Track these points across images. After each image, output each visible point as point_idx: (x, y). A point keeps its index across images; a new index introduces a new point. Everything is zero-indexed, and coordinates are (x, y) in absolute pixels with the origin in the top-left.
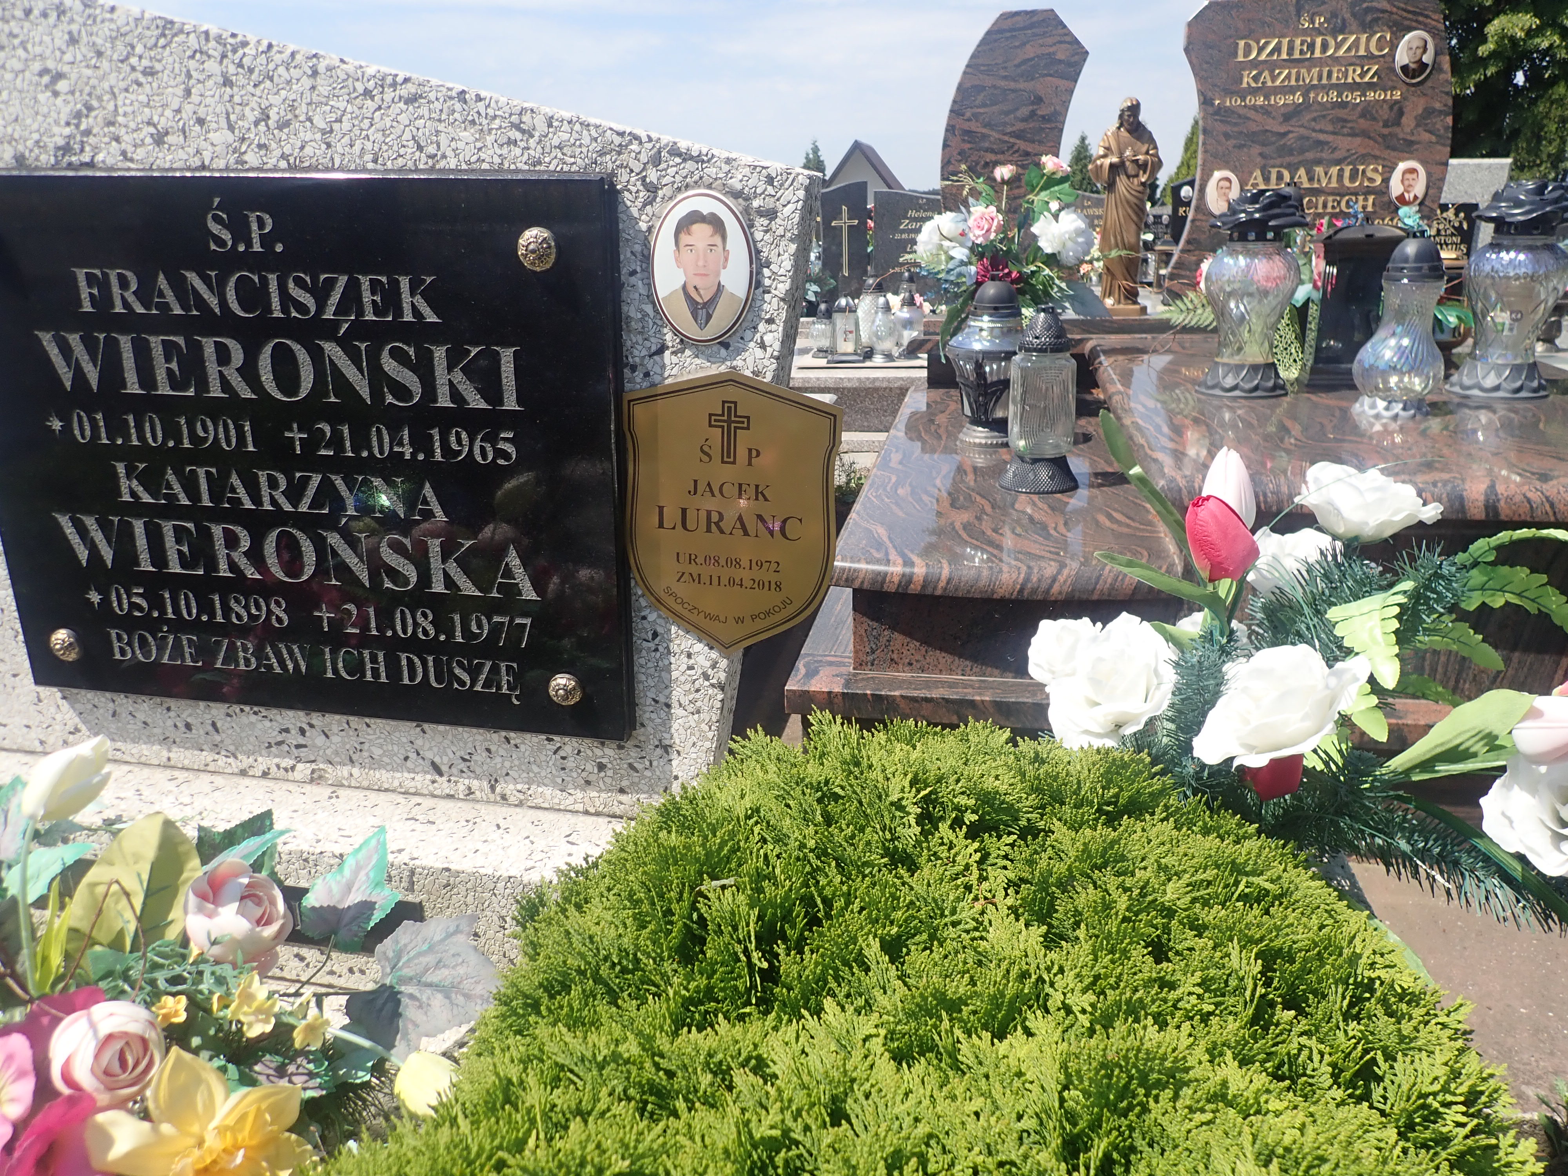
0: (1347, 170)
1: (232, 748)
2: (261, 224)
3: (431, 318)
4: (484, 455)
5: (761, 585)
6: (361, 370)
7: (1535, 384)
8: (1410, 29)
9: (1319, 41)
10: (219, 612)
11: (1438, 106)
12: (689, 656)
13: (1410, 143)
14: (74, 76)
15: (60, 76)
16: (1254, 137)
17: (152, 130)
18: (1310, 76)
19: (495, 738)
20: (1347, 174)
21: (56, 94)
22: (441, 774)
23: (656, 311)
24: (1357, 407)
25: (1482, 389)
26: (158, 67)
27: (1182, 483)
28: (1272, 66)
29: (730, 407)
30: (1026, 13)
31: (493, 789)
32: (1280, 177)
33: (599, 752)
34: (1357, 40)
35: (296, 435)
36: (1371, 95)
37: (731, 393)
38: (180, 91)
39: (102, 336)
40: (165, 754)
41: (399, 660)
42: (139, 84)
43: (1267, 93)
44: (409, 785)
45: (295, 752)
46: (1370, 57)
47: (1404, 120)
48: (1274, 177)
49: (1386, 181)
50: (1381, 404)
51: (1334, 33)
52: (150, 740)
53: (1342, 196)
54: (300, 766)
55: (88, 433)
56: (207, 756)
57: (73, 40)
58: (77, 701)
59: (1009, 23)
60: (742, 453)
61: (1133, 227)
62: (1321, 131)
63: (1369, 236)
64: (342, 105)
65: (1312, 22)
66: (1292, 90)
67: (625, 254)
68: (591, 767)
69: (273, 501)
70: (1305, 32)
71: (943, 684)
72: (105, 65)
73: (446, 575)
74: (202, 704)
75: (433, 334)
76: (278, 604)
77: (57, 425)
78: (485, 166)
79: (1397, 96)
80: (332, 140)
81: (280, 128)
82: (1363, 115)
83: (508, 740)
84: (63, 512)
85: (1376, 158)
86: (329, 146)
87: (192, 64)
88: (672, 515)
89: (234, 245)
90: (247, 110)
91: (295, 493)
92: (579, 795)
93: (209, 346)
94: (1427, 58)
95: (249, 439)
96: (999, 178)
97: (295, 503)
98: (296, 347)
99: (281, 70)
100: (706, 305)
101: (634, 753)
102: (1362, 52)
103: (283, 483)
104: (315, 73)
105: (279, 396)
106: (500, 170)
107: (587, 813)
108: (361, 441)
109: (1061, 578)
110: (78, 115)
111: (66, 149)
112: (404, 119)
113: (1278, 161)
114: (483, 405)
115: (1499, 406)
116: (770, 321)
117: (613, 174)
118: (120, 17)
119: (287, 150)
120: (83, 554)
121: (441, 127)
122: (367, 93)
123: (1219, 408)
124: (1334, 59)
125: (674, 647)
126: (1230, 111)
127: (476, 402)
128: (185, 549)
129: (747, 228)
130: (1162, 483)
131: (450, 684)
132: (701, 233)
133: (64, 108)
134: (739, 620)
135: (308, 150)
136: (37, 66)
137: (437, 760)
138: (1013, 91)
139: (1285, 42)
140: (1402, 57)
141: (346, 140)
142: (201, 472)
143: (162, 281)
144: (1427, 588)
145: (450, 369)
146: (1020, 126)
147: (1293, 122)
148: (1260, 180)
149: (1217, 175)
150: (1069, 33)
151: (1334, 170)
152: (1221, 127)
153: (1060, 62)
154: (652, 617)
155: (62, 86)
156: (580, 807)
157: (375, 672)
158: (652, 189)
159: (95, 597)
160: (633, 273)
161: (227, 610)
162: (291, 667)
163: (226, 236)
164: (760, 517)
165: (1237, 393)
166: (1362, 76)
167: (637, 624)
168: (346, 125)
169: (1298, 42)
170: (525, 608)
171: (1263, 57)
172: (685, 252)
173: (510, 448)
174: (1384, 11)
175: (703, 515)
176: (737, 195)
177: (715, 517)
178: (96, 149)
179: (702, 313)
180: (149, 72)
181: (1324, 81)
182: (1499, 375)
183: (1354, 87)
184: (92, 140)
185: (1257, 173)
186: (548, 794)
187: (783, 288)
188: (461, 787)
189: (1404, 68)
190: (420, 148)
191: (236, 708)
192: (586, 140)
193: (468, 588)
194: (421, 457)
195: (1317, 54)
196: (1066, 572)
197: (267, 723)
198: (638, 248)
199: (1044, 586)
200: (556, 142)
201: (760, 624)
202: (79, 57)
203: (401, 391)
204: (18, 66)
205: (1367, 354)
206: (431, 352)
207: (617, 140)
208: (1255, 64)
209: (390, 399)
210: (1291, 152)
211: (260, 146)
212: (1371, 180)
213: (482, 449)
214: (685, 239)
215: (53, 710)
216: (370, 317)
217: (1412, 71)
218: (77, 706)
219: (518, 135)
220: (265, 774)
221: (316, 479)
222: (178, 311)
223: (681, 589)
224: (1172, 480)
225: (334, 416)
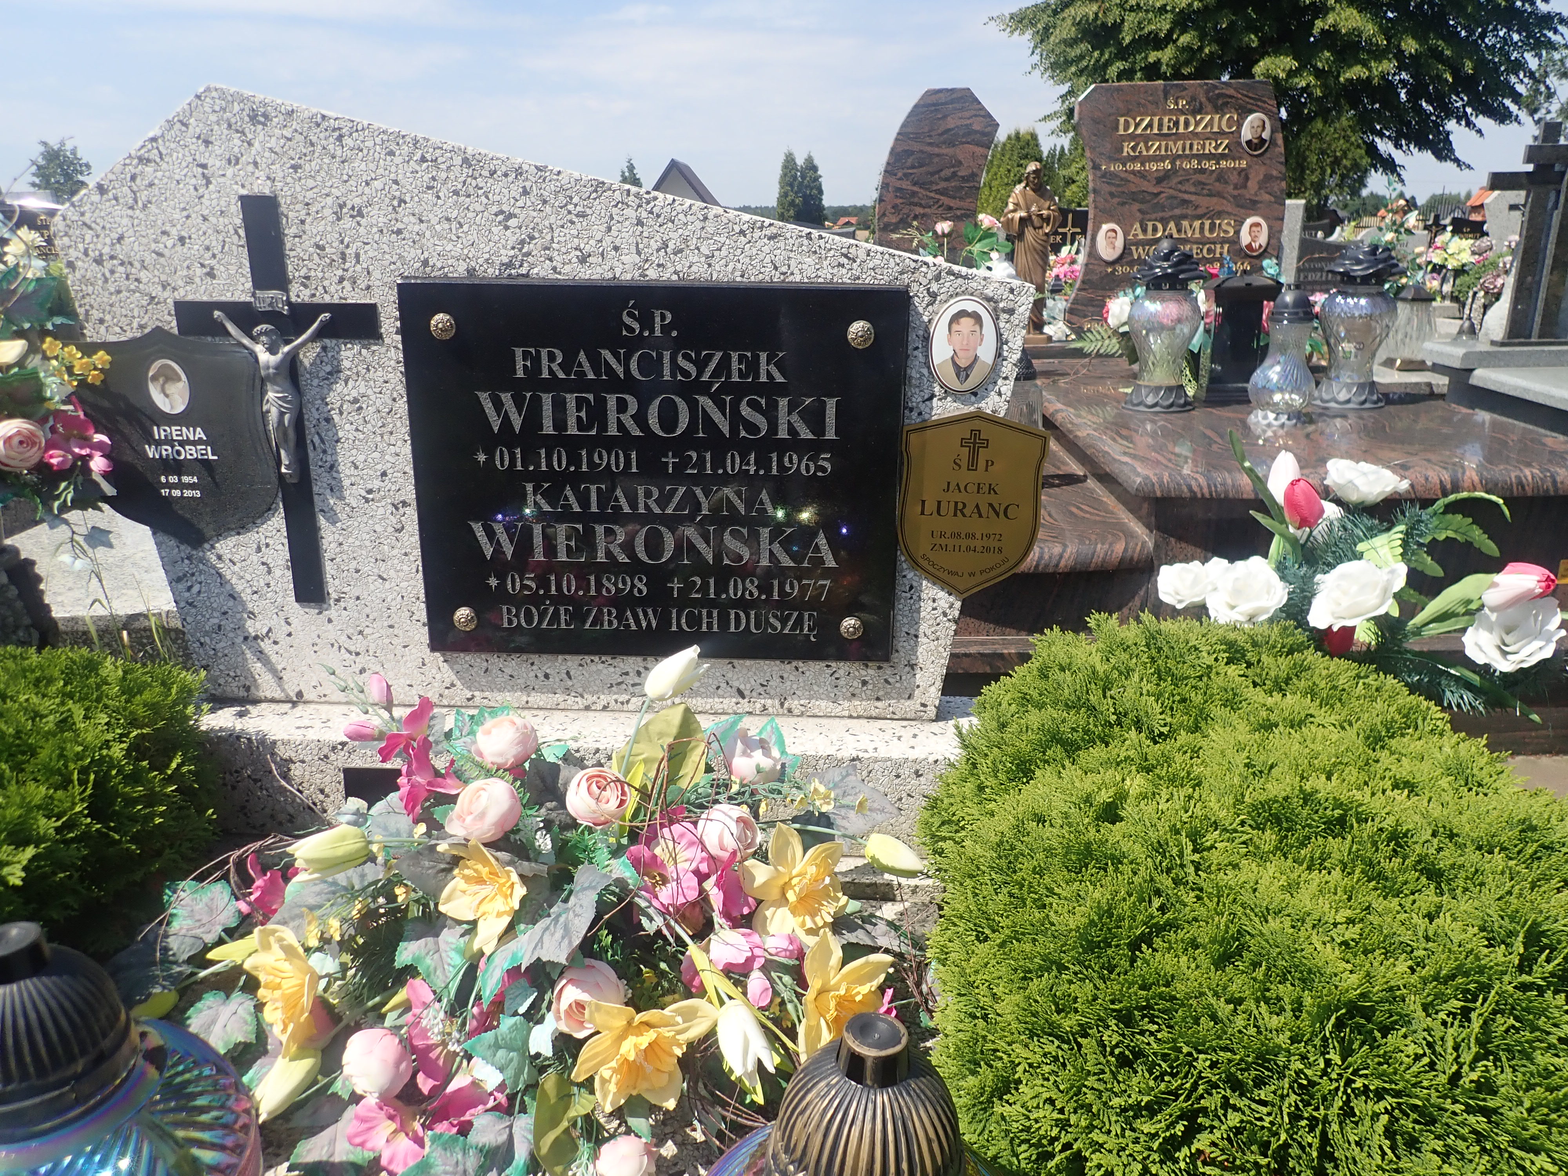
0: (1207, 223)
1: (580, 690)
2: (663, 317)
3: (780, 379)
4: (808, 471)
5: (988, 550)
6: (724, 415)
7: (1375, 398)
8: (1251, 112)
9: (1182, 119)
10: (593, 588)
11: (1275, 173)
12: (934, 601)
13: (1254, 202)
14: (522, 216)
15: (511, 216)
16: (1134, 197)
17: (578, 253)
18: (1176, 148)
19: (787, 668)
20: (1207, 227)
21: (507, 228)
22: (743, 697)
23: (930, 373)
24: (1252, 418)
25: (1337, 402)
26: (589, 211)
27: (1154, 479)
28: (1146, 139)
29: (975, 433)
30: (947, 90)
31: (782, 705)
32: (1155, 229)
33: (863, 673)
34: (1212, 119)
35: (671, 460)
36: (1223, 163)
37: (977, 424)
38: (603, 228)
39: (528, 395)
40: (525, 698)
41: (729, 614)
42: (572, 223)
43: (1143, 160)
44: (718, 707)
45: (631, 689)
46: (1222, 133)
47: (1249, 184)
48: (1150, 228)
49: (1237, 232)
50: (1271, 416)
51: (1194, 113)
52: (513, 689)
53: (1204, 244)
54: (634, 700)
55: (507, 463)
56: (559, 697)
57: (525, 192)
58: (457, 663)
59: (933, 99)
60: (982, 464)
61: (1040, 269)
62: (1185, 192)
63: (1248, 285)
64: (722, 240)
65: (1177, 104)
66: (1162, 159)
67: (912, 336)
68: (857, 683)
69: (647, 506)
70: (1171, 112)
71: (976, 643)
72: (548, 209)
73: (771, 553)
74: (560, 657)
75: (781, 390)
76: (640, 580)
77: (482, 458)
78: (821, 280)
79: (1244, 164)
80: (712, 262)
81: (675, 254)
82: (1218, 180)
83: (797, 669)
84: (476, 520)
85: (1229, 214)
86: (710, 265)
87: (615, 211)
88: (930, 507)
89: (641, 332)
90: (652, 242)
91: (663, 501)
92: (846, 704)
93: (612, 401)
94: (1266, 135)
95: (634, 464)
96: (939, 232)
97: (663, 508)
98: (678, 400)
99: (681, 216)
100: (966, 369)
101: (889, 671)
102: (1216, 129)
103: (656, 494)
104: (706, 218)
105: (661, 434)
106: (831, 283)
107: (851, 717)
108: (719, 462)
109: (1066, 555)
110: (522, 242)
111: (509, 265)
112: (766, 249)
113: (1154, 216)
114: (811, 436)
115: (1351, 415)
116: (1006, 378)
117: (908, 286)
118: (564, 179)
119: (679, 268)
120: (488, 551)
121: (792, 255)
122: (742, 233)
123: (1143, 422)
124: (1194, 134)
125: (924, 596)
126: (1114, 175)
127: (805, 434)
128: (573, 544)
129: (996, 319)
130: (1139, 480)
131: (766, 629)
132: (966, 323)
133: (512, 238)
134: (973, 574)
135: (694, 269)
136: (495, 209)
137: (742, 687)
138: (938, 155)
139: (1156, 119)
140: (1247, 133)
141: (723, 262)
142: (593, 488)
143: (582, 357)
144: (1413, 528)
145: (789, 413)
146: (943, 185)
147: (1164, 184)
148: (1139, 231)
149: (1105, 227)
150: (983, 108)
151: (1197, 224)
152: (1106, 188)
153: (976, 132)
154: (910, 575)
155: (512, 222)
156: (846, 713)
157: (710, 625)
158: (934, 296)
159: (493, 582)
160: (917, 348)
161: (599, 585)
162: (644, 624)
163: (636, 326)
164: (991, 505)
165: (1157, 409)
166: (1216, 148)
167: (899, 580)
168: (724, 252)
169: (1166, 119)
170: (828, 573)
171: (1139, 131)
172: (955, 336)
173: (828, 466)
174: (1231, 97)
175: (952, 505)
176: (989, 299)
177: (960, 506)
178: (532, 266)
179: (963, 374)
180: (582, 215)
181: (1187, 152)
182: (1349, 391)
183: (1210, 157)
184: (530, 259)
185: (1137, 225)
186: (823, 705)
187: (1016, 356)
188: (758, 706)
189: (1249, 143)
190: (776, 268)
191: (588, 658)
192: (892, 264)
193: (786, 562)
194: (762, 472)
195: (1181, 130)
196: (1069, 550)
197: (612, 669)
198: (921, 333)
199: (1054, 562)
200: (871, 265)
201: (985, 576)
202: (529, 203)
203: (752, 428)
204: (479, 208)
205: (1257, 377)
206: (777, 402)
207: (913, 265)
208: (1133, 137)
209: (743, 434)
210: (1163, 208)
211: (659, 265)
212: (1226, 232)
213: (807, 466)
214: (955, 327)
215: (434, 671)
216: (735, 378)
217: (1256, 144)
218: (456, 667)
219: (845, 261)
220: (605, 708)
221: (682, 490)
222: (591, 376)
223: (930, 555)
224: (1147, 478)
225: (700, 446)
